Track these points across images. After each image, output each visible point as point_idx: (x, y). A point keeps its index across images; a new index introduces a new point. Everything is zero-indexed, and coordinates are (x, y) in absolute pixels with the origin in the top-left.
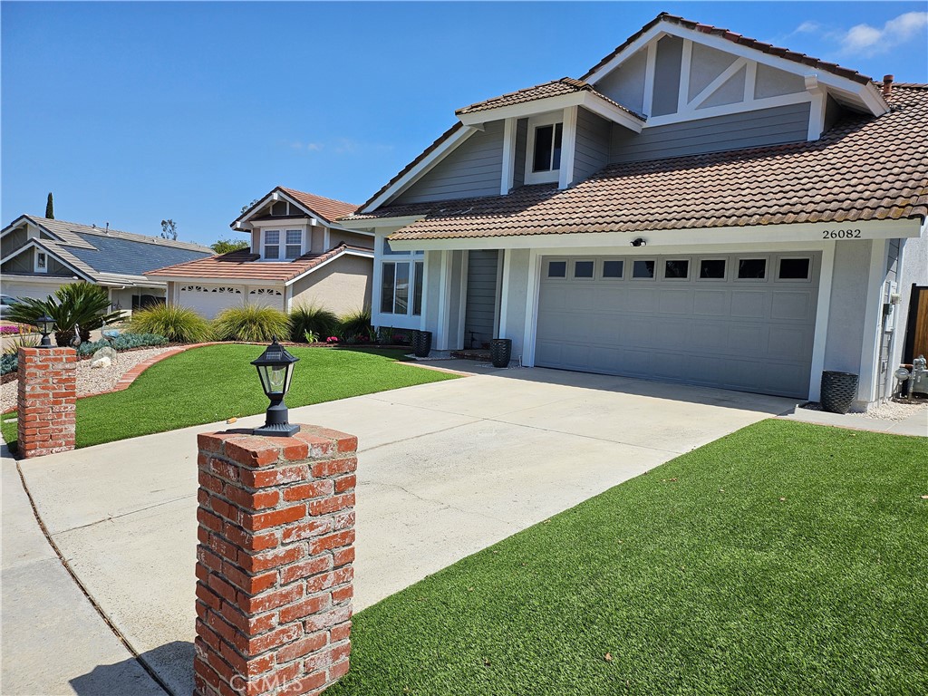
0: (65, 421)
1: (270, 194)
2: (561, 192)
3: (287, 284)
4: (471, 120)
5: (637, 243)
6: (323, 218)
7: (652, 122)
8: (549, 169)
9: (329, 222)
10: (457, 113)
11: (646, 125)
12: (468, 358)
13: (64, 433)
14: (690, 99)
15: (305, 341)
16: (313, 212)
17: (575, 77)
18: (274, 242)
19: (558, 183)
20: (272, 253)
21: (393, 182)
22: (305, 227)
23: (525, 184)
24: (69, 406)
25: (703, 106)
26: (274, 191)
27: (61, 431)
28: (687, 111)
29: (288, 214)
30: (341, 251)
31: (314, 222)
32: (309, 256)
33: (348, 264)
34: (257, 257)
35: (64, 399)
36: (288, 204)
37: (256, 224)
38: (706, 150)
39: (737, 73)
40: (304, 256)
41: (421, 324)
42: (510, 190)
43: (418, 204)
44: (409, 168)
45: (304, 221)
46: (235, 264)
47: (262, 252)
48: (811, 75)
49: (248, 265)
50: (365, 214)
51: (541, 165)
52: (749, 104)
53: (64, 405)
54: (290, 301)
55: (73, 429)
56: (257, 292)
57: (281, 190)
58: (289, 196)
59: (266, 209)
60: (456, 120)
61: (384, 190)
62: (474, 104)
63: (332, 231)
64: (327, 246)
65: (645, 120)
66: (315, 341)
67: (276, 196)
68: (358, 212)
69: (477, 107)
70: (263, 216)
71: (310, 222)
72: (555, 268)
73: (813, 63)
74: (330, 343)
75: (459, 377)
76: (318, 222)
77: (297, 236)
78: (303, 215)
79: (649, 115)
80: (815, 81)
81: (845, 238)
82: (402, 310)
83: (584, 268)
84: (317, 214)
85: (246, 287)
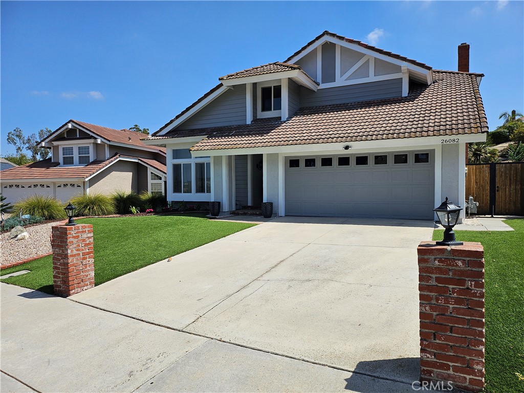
0: (89, 270)
1: (66, 124)
2: (285, 122)
3: (87, 180)
4: (228, 83)
5: (347, 148)
6: (105, 139)
7: (323, 86)
8: (271, 110)
9: (109, 141)
10: (220, 79)
11: (319, 88)
12: (242, 214)
13: (88, 277)
14: (342, 75)
15: (131, 213)
16: (98, 135)
17: (281, 61)
18: (85, 154)
19: (281, 117)
20: (69, 161)
21: (177, 117)
22: (92, 144)
23: (258, 118)
24: (91, 260)
25: (348, 79)
26: (69, 122)
27: (87, 276)
28: (341, 81)
29: (78, 137)
30: (117, 158)
31: (99, 141)
32: (96, 162)
33: (121, 166)
34: (57, 164)
35: (87, 256)
36: (78, 130)
37: (55, 143)
38: (352, 101)
39: (365, 63)
40: (92, 162)
41: (211, 197)
42: (252, 122)
43: (196, 129)
44: (188, 109)
45: (92, 141)
46: (43, 169)
47: (61, 161)
48: (405, 65)
49: (52, 169)
50: (159, 136)
51: (266, 107)
52: (372, 78)
53: (88, 259)
54: (88, 190)
55: (93, 274)
56: (62, 186)
57: (73, 122)
58: (80, 125)
59: (62, 134)
60: (220, 82)
61: (172, 122)
62: (229, 74)
63: (111, 147)
64: (107, 155)
65: (318, 85)
66: (137, 212)
67: (70, 126)
68: (154, 135)
69: (231, 76)
70: (60, 138)
71: (97, 141)
72: (293, 163)
73: (404, 59)
74: (148, 213)
75: (257, 225)
76: (101, 141)
77: (87, 150)
78: (91, 137)
79: (321, 82)
80: (406, 68)
81: (452, 143)
82: (189, 191)
83: (310, 162)
84: (101, 137)
85: (54, 183)
